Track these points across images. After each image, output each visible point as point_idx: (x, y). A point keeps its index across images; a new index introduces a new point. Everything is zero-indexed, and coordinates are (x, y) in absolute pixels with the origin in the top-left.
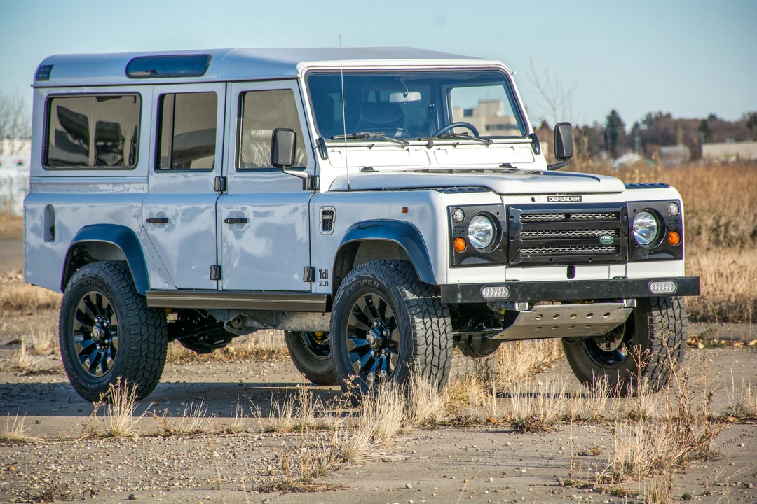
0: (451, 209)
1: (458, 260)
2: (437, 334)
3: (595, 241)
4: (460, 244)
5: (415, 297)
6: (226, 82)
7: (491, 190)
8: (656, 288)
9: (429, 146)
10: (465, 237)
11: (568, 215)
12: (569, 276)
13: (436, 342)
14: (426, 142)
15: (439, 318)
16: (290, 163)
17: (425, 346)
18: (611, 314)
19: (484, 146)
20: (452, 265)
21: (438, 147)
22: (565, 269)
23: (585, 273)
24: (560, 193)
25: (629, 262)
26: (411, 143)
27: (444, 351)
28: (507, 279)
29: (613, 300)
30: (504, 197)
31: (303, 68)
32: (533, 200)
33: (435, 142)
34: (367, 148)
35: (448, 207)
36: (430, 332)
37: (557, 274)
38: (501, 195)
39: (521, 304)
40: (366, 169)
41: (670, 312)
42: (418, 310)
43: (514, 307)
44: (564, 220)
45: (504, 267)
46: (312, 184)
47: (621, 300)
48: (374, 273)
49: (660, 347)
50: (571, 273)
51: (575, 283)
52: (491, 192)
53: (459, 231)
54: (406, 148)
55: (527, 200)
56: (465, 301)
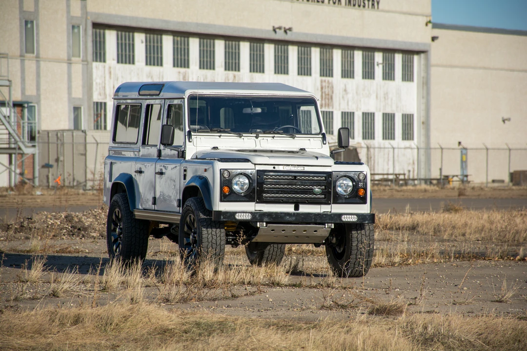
0: (222, 172)
1: (224, 198)
2: (215, 237)
3: (311, 192)
4: (226, 189)
5: (205, 217)
6: (165, 99)
7: (250, 161)
8: (345, 219)
9: (257, 137)
10: (230, 186)
11: (295, 177)
12: (295, 210)
13: (214, 241)
14: (255, 135)
15: (216, 229)
16: (170, 143)
17: (207, 243)
18: (318, 231)
19: (291, 139)
20: (221, 201)
21: (262, 138)
22: (293, 206)
23: (304, 209)
24: (292, 165)
25: (333, 203)
26: (244, 135)
27: (219, 246)
28: (256, 209)
29: (319, 224)
30: (256, 166)
31: (188, 93)
32: (274, 168)
33: (260, 135)
34: (218, 137)
35: (221, 169)
36: (210, 236)
37: (289, 208)
38: (255, 164)
39: (261, 223)
40: (215, 148)
41: (363, 232)
42: (205, 224)
43: (257, 224)
44: (292, 180)
45: (254, 203)
46: (182, 155)
47: (324, 224)
48: (191, 203)
49: (356, 251)
50: (297, 208)
51: (298, 214)
52: (250, 163)
53: (226, 182)
54: (243, 138)
55: (271, 168)
56: (224, 220)
